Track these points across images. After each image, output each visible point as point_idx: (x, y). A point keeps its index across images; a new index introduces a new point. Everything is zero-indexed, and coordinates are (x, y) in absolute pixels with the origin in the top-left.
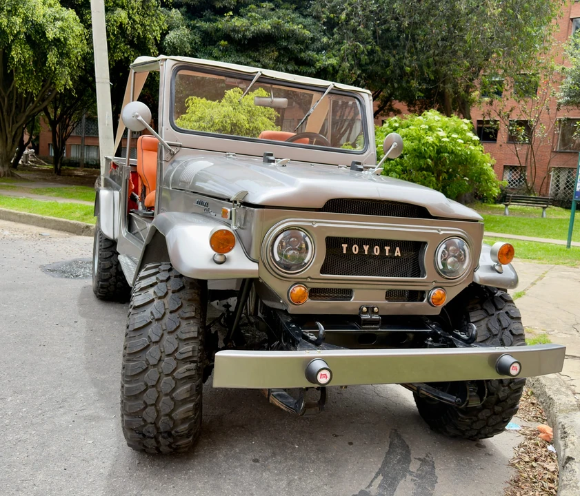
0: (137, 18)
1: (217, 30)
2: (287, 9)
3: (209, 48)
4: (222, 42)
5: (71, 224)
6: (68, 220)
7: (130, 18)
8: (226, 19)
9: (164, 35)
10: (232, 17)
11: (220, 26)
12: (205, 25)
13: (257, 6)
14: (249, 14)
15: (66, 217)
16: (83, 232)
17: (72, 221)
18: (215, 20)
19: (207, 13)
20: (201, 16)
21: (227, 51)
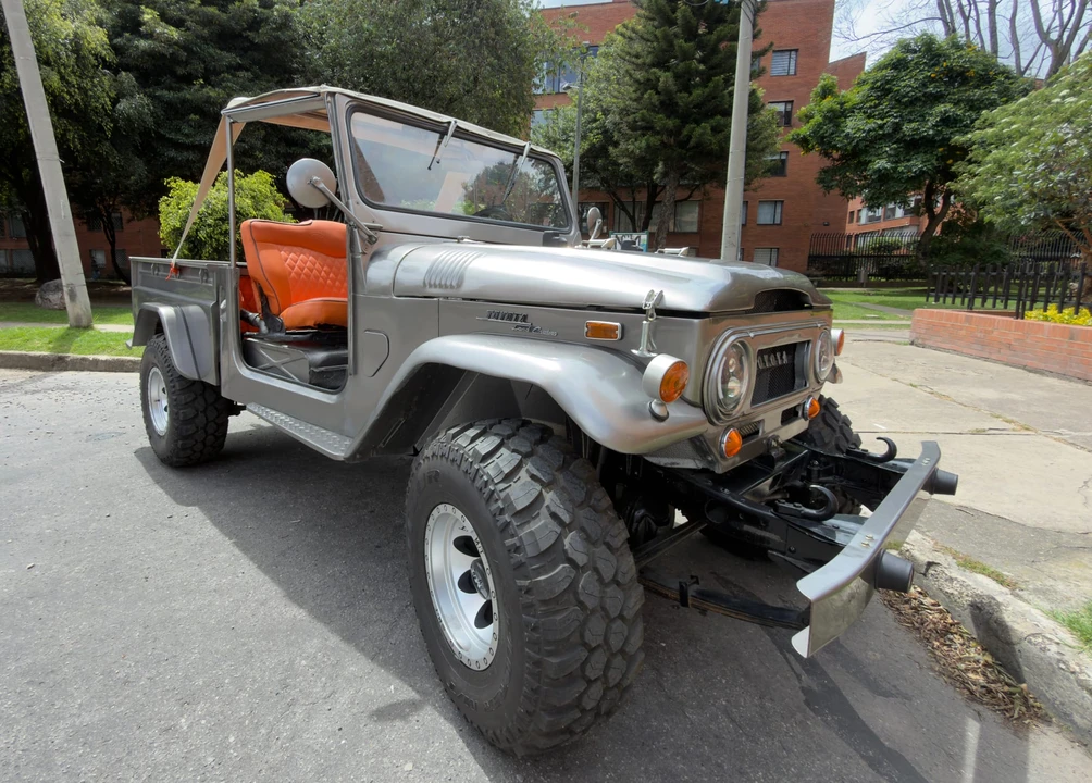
0: (73, 80)
1: (184, 101)
2: (268, 81)
3: (175, 123)
4: (192, 116)
5: (30, 357)
6: (24, 352)
7: (62, 78)
8: (196, 87)
9: (115, 102)
10: (202, 86)
11: (188, 96)
12: (168, 95)
13: (232, 75)
14: (224, 84)
15: (19, 347)
16: (53, 366)
17: (32, 353)
18: (180, 90)
19: (167, 79)
20: (158, 83)
21: (200, 127)
